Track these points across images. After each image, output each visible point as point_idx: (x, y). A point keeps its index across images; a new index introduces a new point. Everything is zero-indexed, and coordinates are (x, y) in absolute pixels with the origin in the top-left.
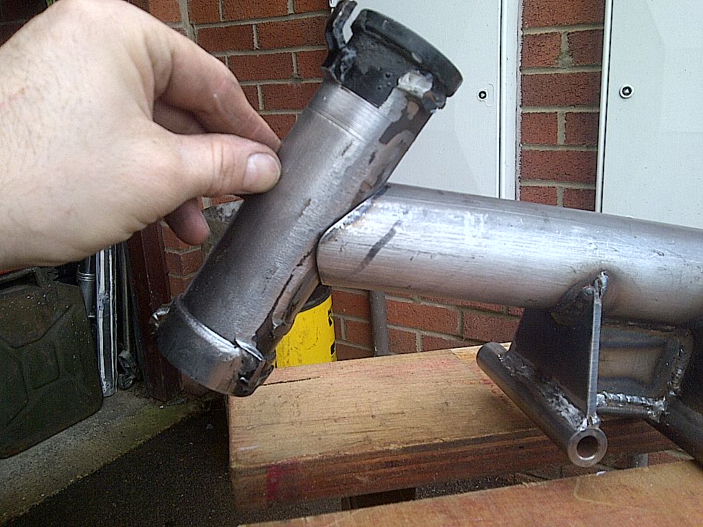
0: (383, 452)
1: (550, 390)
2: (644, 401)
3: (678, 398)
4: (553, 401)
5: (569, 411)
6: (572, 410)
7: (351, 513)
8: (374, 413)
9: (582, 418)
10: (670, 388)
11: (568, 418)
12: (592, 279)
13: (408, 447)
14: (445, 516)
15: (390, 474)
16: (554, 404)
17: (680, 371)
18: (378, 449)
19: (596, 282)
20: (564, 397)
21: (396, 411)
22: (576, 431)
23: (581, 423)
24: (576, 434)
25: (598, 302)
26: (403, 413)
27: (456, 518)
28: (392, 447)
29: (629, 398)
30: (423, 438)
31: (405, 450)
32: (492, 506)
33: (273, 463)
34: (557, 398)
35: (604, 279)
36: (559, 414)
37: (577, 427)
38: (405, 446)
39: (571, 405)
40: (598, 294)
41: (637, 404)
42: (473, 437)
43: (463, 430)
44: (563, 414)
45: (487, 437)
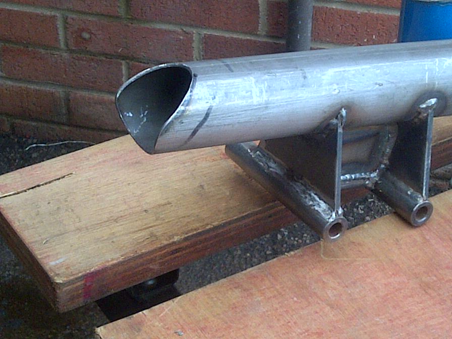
0: (170, 244)
1: (303, 188)
2: (363, 175)
3: (387, 169)
4: (306, 197)
5: (321, 207)
6: (323, 205)
7: (173, 302)
8: (145, 207)
9: (331, 212)
10: (381, 163)
11: (320, 211)
12: (337, 115)
13: (188, 236)
14: (240, 290)
15: (175, 258)
16: (307, 200)
17: (388, 149)
18: (165, 242)
19: (339, 116)
20: (315, 194)
21: (163, 202)
22: (328, 222)
23: (331, 216)
24: (329, 224)
25: (340, 130)
26: (169, 203)
27: (248, 290)
28: (176, 239)
29: (353, 176)
30: (197, 226)
31: (186, 239)
32: (269, 276)
33: (88, 271)
34: (310, 195)
35: (344, 112)
36: (313, 208)
37: (329, 219)
38: (186, 236)
39: (321, 202)
40: (340, 124)
41: (358, 179)
42: (235, 218)
43: (225, 213)
44: (316, 208)
45: (246, 215)
